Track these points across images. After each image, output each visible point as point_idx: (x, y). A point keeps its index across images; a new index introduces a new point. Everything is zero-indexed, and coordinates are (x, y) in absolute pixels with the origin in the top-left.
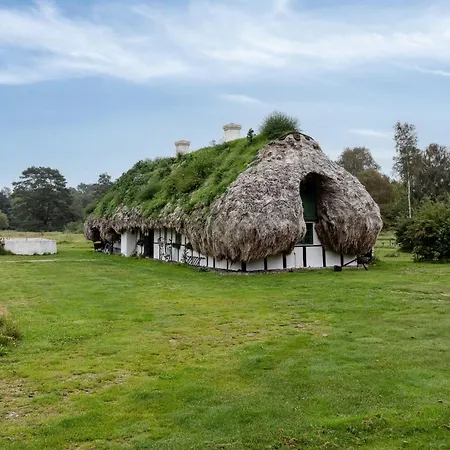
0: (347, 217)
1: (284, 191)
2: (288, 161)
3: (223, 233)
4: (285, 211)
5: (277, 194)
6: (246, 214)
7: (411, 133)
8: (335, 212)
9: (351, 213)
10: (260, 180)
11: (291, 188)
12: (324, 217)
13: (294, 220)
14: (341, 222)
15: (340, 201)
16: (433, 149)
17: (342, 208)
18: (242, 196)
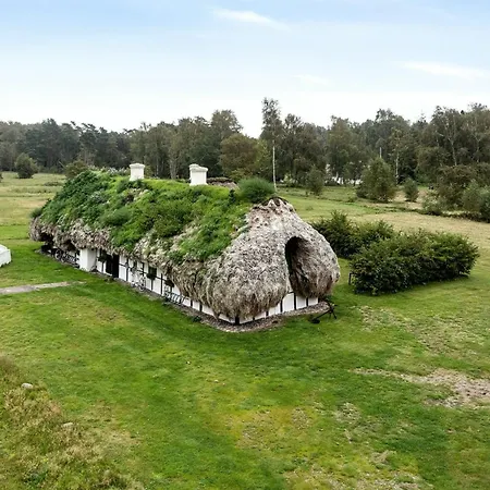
0: (318, 272)
1: (275, 257)
2: (275, 228)
3: (224, 296)
4: (277, 276)
5: (269, 262)
6: (247, 282)
7: (276, 107)
8: (309, 267)
9: (321, 269)
10: (254, 248)
11: (280, 253)
12: (299, 271)
13: (283, 282)
14: (314, 276)
15: (313, 259)
16: (291, 119)
17: (316, 265)
18: (240, 264)
